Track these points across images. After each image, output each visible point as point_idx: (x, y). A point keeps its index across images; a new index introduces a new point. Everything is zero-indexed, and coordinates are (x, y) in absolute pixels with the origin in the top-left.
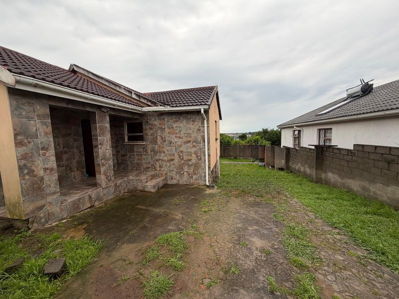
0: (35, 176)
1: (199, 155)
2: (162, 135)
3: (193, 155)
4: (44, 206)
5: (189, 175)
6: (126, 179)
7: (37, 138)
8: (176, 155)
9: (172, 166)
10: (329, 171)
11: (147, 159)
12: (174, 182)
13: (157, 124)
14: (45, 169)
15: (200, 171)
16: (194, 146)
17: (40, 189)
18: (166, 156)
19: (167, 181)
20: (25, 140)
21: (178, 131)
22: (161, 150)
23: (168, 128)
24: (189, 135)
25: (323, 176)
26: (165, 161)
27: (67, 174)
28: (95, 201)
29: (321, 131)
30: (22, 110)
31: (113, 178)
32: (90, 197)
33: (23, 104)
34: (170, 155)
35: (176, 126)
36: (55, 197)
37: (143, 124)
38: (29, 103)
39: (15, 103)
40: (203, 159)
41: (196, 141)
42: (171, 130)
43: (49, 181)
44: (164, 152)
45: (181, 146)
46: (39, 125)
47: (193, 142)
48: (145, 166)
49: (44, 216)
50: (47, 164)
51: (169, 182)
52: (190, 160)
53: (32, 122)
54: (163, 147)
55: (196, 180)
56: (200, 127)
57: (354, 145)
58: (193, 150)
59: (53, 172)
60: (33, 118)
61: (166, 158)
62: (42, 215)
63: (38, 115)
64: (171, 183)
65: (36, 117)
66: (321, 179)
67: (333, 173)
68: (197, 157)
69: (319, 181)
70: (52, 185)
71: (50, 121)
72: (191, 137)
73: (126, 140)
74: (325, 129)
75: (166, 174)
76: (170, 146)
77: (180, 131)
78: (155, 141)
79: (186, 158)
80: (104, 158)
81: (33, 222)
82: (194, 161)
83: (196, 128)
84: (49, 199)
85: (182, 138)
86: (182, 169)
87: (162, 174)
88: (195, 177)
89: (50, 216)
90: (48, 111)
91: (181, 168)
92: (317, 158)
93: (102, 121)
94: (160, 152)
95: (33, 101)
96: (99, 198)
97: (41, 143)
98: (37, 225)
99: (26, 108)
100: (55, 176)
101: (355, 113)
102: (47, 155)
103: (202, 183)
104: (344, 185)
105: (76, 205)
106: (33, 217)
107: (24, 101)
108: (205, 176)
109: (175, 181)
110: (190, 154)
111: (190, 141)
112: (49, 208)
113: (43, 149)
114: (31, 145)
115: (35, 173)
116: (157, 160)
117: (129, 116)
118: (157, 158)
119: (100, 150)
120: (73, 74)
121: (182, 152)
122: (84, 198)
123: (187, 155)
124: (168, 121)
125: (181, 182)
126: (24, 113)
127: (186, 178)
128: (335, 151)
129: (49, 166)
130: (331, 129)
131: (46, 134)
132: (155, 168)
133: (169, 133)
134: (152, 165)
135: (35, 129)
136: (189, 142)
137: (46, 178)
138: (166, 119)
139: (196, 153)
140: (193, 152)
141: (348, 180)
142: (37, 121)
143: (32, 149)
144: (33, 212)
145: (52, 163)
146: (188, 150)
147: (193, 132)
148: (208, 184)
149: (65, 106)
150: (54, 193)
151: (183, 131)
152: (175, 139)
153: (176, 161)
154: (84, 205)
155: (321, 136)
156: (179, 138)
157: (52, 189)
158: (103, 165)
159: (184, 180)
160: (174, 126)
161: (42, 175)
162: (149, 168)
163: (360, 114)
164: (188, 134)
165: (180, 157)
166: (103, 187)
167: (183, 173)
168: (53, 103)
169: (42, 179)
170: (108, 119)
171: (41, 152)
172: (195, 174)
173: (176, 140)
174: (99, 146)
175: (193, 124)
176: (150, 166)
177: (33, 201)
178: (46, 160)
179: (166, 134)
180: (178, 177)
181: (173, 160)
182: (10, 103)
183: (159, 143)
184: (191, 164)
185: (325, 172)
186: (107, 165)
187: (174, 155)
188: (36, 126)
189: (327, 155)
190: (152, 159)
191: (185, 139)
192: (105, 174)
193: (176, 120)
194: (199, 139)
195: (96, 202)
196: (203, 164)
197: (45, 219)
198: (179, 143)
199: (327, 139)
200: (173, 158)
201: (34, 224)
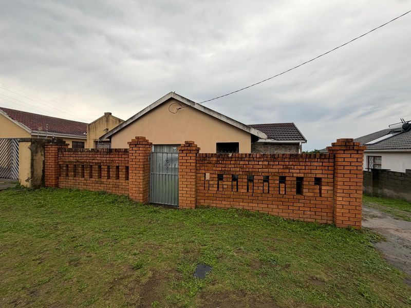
10: (385, 188)
25: (379, 191)
29: (370, 157)
57: (406, 170)
66: (377, 193)
67: (388, 189)
69: (376, 195)
74: (374, 157)
92: (374, 178)
101: (404, 147)
104: (399, 197)
128: (389, 173)
130: (381, 157)
141: (402, 193)
155: (370, 162)
163: (408, 149)
185: (381, 189)
189: (382, 176)
199: (376, 164)
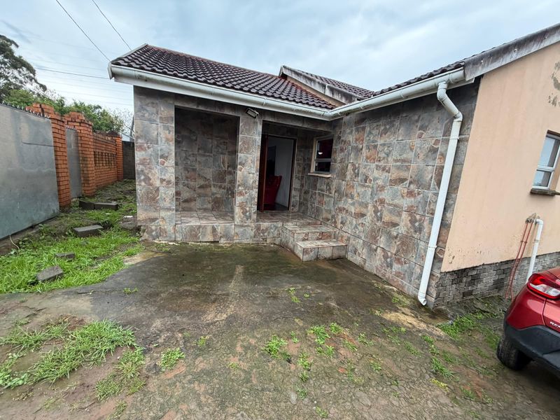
0: (151, 185)
1: (418, 217)
2: (355, 162)
3: (405, 215)
4: (156, 219)
5: (386, 257)
6: (280, 224)
7: (157, 143)
8: (370, 207)
9: (360, 228)
11: (328, 205)
12: (357, 260)
13: (351, 139)
14: (162, 180)
15: (412, 257)
16: (411, 194)
17: (154, 199)
18: (353, 204)
19: (346, 252)
20: (145, 145)
21: (382, 155)
22: (349, 192)
23: (368, 148)
24: (404, 164)
26: (351, 214)
27: (228, 198)
28: (221, 237)
30: (145, 112)
31: (254, 216)
32: (214, 230)
33: (147, 105)
34: (361, 204)
35: (382, 142)
36: (169, 213)
37: (334, 141)
38: (153, 103)
39: (139, 103)
40: (426, 230)
41: (417, 181)
42: (373, 151)
43: (165, 194)
44: (352, 198)
45: (382, 188)
46: (161, 130)
47: (411, 183)
48: (324, 216)
49: (156, 229)
50: (164, 175)
51: (350, 257)
52: (395, 225)
53: (154, 125)
54: (353, 187)
55: (398, 274)
56: (437, 142)
58: (406, 202)
59: (170, 185)
60: (155, 121)
61: (353, 210)
62: (153, 228)
63: (161, 118)
64: (351, 259)
65: (158, 120)
68: (413, 221)
70: (168, 200)
71: (174, 125)
72: (408, 168)
73: (313, 169)
75: (348, 239)
76: (364, 186)
77: (388, 155)
78: (343, 175)
79: (387, 217)
80: (244, 184)
81: (144, 231)
82: (401, 231)
83: (427, 146)
84: (163, 214)
85: (388, 171)
86: (375, 238)
87: (342, 237)
88: (396, 267)
89: (161, 232)
90: (173, 113)
91: (373, 236)
93: (249, 131)
94: (347, 195)
95: (157, 102)
96: (226, 235)
97: (161, 150)
98: (147, 236)
99: (149, 108)
100: (172, 191)
102: (165, 165)
103: (409, 289)
105: (194, 232)
106: (145, 226)
107: (148, 101)
108: (420, 276)
109: (359, 259)
110: (397, 210)
111: (406, 180)
112: (161, 223)
113: (162, 157)
114: (150, 151)
115: (151, 181)
116: (341, 210)
117: (306, 126)
118: (341, 205)
119: (239, 172)
120: (283, 80)
121: (382, 202)
122: (205, 227)
123: (391, 212)
124: (370, 133)
125: (367, 267)
126: (146, 115)
127: (378, 263)
129: (167, 177)
131: (167, 140)
132: (335, 222)
133: (367, 158)
134: (333, 217)
135: (156, 133)
136: (402, 180)
137: (162, 190)
138: (368, 129)
139: (411, 211)
140: (405, 206)
142: (160, 125)
143: (151, 155)
144: (145, 220)
145: (171, 175)
146: (396, 201)
147: (417, 156)
148: (422, 300)
149: (195, 107)
150: (169, 209)
151: (395, 154)
152: (375, 171)
153: (368, 219)
154: (204, 235)
156: (384, 169)
157: (167, 204)
158: (241, 194)
159: (374, 264)
160: (380, 142)
161: (158, 186)
162: (328, 220)
164: (404, 161)
165: (376, 212)
166: (236, 223)
167: (376, 250)
168: (179, 104)
169: (158, 189)
170: (260, 128)
171: (160, 160)
172: (398, 261)
173: (376, 174)
174: (239, 167)
175: (420, 137)
176: (330, 217)
177: (146, 210)
178: (164, 170)
179: (362, 161)
180: (364, 252)
181: (363, 215)
182: (135, 103)
183: (348, 178)
184: (395, 234)
186: (247, 196)
187: (367, 207)
188: (158, 129)
190: (334, 206)
191: (395, 174)
192: (242, 206)
193: (385, 129)
194: (429, 174)
195: (222, 239)
196: (422, 244)
197: (157, 233)
198: (380, 182)
200: (364, 211)
201: (145, 234)
